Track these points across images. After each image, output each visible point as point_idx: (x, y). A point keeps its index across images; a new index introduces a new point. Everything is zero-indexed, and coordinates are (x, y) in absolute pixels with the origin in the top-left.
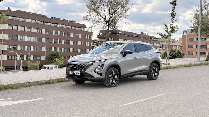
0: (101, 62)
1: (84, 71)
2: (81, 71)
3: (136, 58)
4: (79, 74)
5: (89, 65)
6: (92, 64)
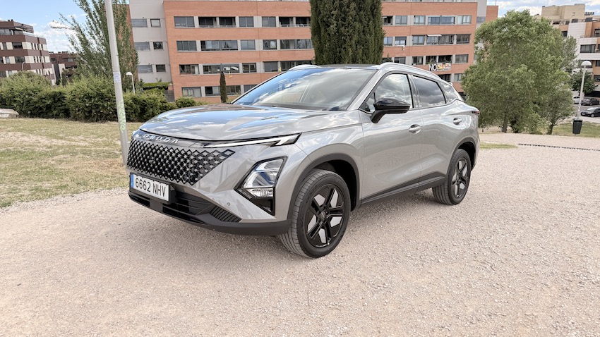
0: (274, 145)
1: (188, 184)
2: (174, 181)
3: (414, 132)
4: (166, 198)
5: (211, 158)
6: (228, 153)
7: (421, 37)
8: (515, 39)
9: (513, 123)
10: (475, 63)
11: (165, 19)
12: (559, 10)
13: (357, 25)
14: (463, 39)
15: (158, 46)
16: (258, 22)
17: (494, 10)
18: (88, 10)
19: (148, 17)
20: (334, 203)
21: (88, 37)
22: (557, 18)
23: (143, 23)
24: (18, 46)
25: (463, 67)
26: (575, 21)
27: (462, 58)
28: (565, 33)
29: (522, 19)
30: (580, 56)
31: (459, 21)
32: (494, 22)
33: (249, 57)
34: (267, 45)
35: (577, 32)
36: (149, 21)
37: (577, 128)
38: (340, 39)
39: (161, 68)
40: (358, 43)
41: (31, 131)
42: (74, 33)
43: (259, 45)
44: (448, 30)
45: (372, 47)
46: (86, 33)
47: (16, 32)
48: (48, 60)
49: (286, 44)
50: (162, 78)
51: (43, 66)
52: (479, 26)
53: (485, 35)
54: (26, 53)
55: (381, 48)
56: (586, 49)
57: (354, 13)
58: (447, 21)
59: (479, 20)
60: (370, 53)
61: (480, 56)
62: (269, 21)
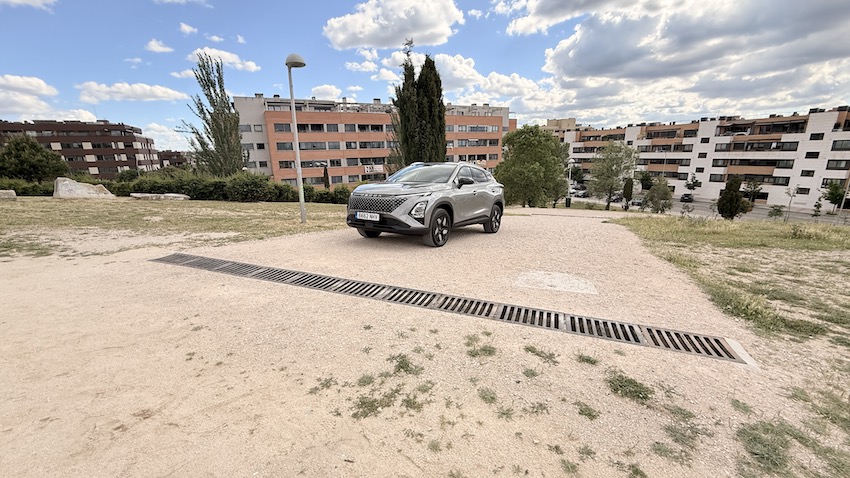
0: (423, 196)
1: (389, 213)
2: (383, 213)
3: (475, 194)
4: (377, 219)
6: (405, 199)
7: (464, 141)
8: (530, 145)
9: (529, 202)
10: (503, 160)
11: (266, 125)
12: (558, 123)
13: (432, 138)
14: (494, 142)
15: (261, 146)
16: (341, 128)
17: (514, 122)
18: (204, 118)
19: (252, 124)
20: (444, 223)
21: (207, 140)
22: (557, 128)
23: (248, 128)
24: (129, 146)
25: (494, 163)
26: (568, 130)
27: (493, 157)
28: (562, 139)
29: (533, 131)
30: (573, 156)
31: (490, 129)
32: (515, 131)
33: (335, 155)
34: (349, 145)
35: (570, 138)
36: (252, 127)
37: (568, 204)
38: (421, 146)
39: (263, 164)
40: (432, 148)
41: (215, 208)
42: (194, 136)
43: (343, 146)
44: (483, 136)
45: (441, 151)
46: (204, 136)
47: (127, 134)
48: (156, 157)
49: (364, 145)
50: (265, 171)
51: (152, 162)
52: (504, 134)
53: (509, 141)
54: (137, 151)
55: (446, 152)
56: (576, 150)
57: (429, 130)
58: (482, 130)
59: (504, 129)
60: (439, 156)
61: (505, 155)
62: (350, 128)
